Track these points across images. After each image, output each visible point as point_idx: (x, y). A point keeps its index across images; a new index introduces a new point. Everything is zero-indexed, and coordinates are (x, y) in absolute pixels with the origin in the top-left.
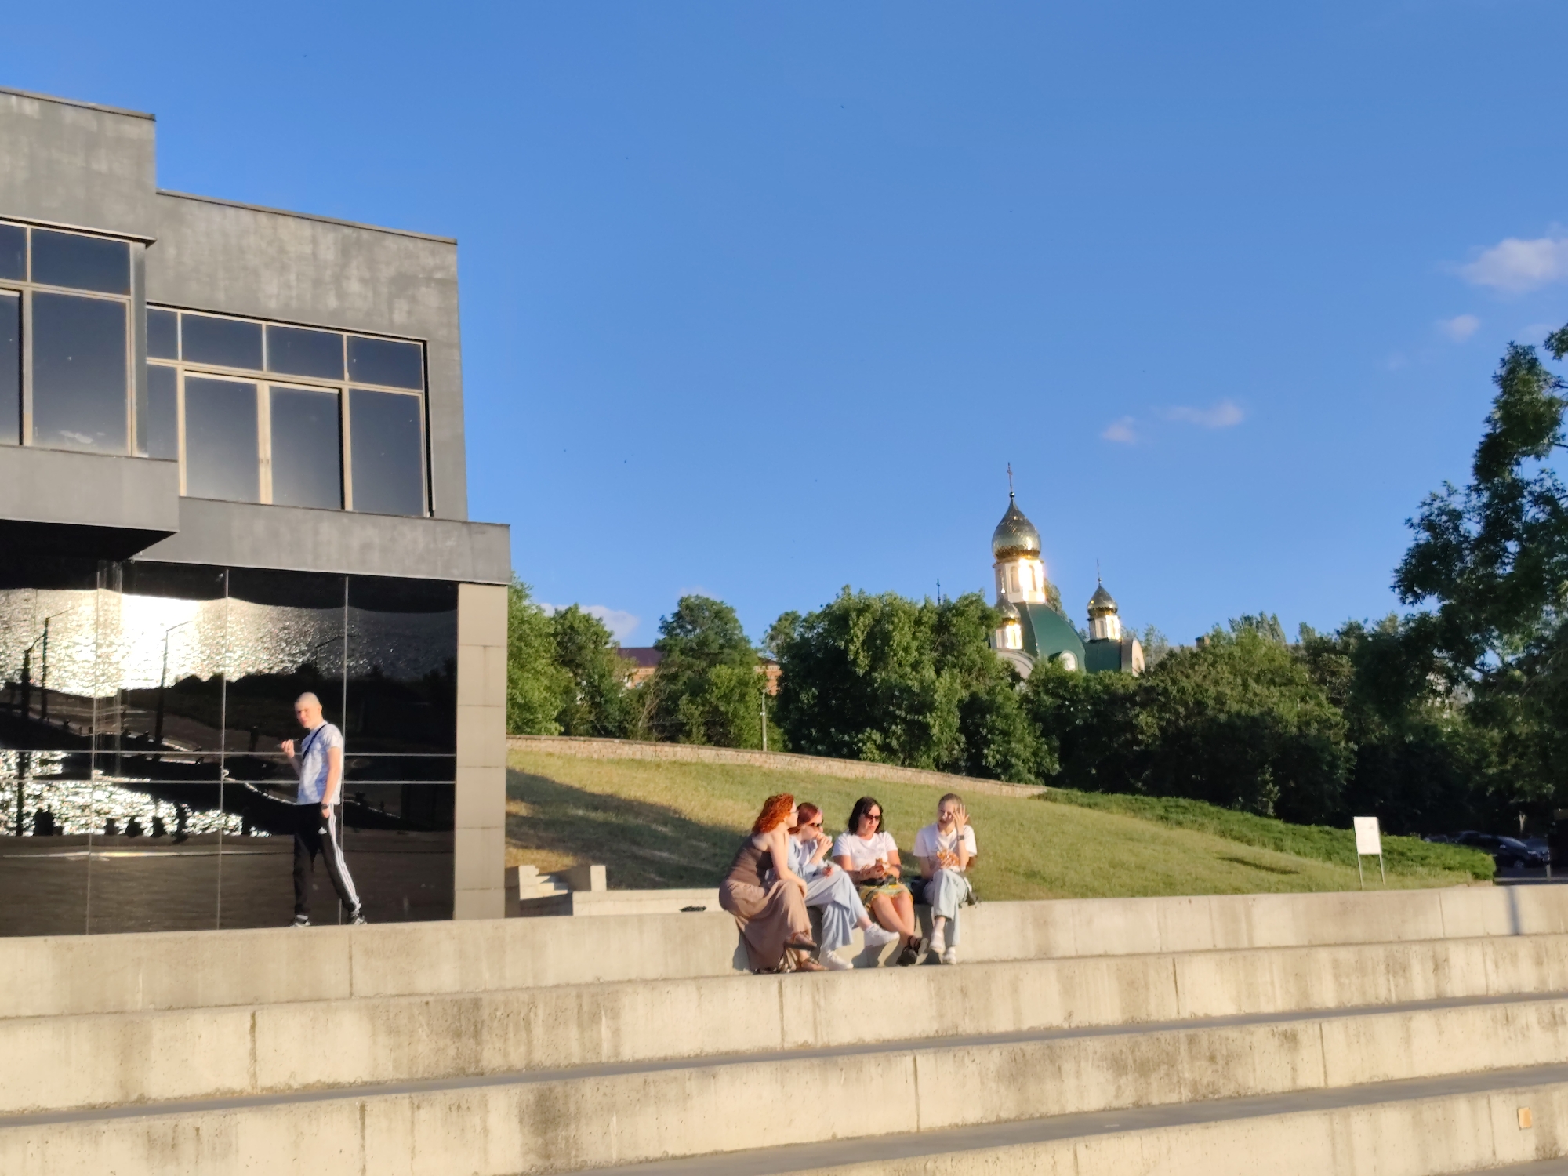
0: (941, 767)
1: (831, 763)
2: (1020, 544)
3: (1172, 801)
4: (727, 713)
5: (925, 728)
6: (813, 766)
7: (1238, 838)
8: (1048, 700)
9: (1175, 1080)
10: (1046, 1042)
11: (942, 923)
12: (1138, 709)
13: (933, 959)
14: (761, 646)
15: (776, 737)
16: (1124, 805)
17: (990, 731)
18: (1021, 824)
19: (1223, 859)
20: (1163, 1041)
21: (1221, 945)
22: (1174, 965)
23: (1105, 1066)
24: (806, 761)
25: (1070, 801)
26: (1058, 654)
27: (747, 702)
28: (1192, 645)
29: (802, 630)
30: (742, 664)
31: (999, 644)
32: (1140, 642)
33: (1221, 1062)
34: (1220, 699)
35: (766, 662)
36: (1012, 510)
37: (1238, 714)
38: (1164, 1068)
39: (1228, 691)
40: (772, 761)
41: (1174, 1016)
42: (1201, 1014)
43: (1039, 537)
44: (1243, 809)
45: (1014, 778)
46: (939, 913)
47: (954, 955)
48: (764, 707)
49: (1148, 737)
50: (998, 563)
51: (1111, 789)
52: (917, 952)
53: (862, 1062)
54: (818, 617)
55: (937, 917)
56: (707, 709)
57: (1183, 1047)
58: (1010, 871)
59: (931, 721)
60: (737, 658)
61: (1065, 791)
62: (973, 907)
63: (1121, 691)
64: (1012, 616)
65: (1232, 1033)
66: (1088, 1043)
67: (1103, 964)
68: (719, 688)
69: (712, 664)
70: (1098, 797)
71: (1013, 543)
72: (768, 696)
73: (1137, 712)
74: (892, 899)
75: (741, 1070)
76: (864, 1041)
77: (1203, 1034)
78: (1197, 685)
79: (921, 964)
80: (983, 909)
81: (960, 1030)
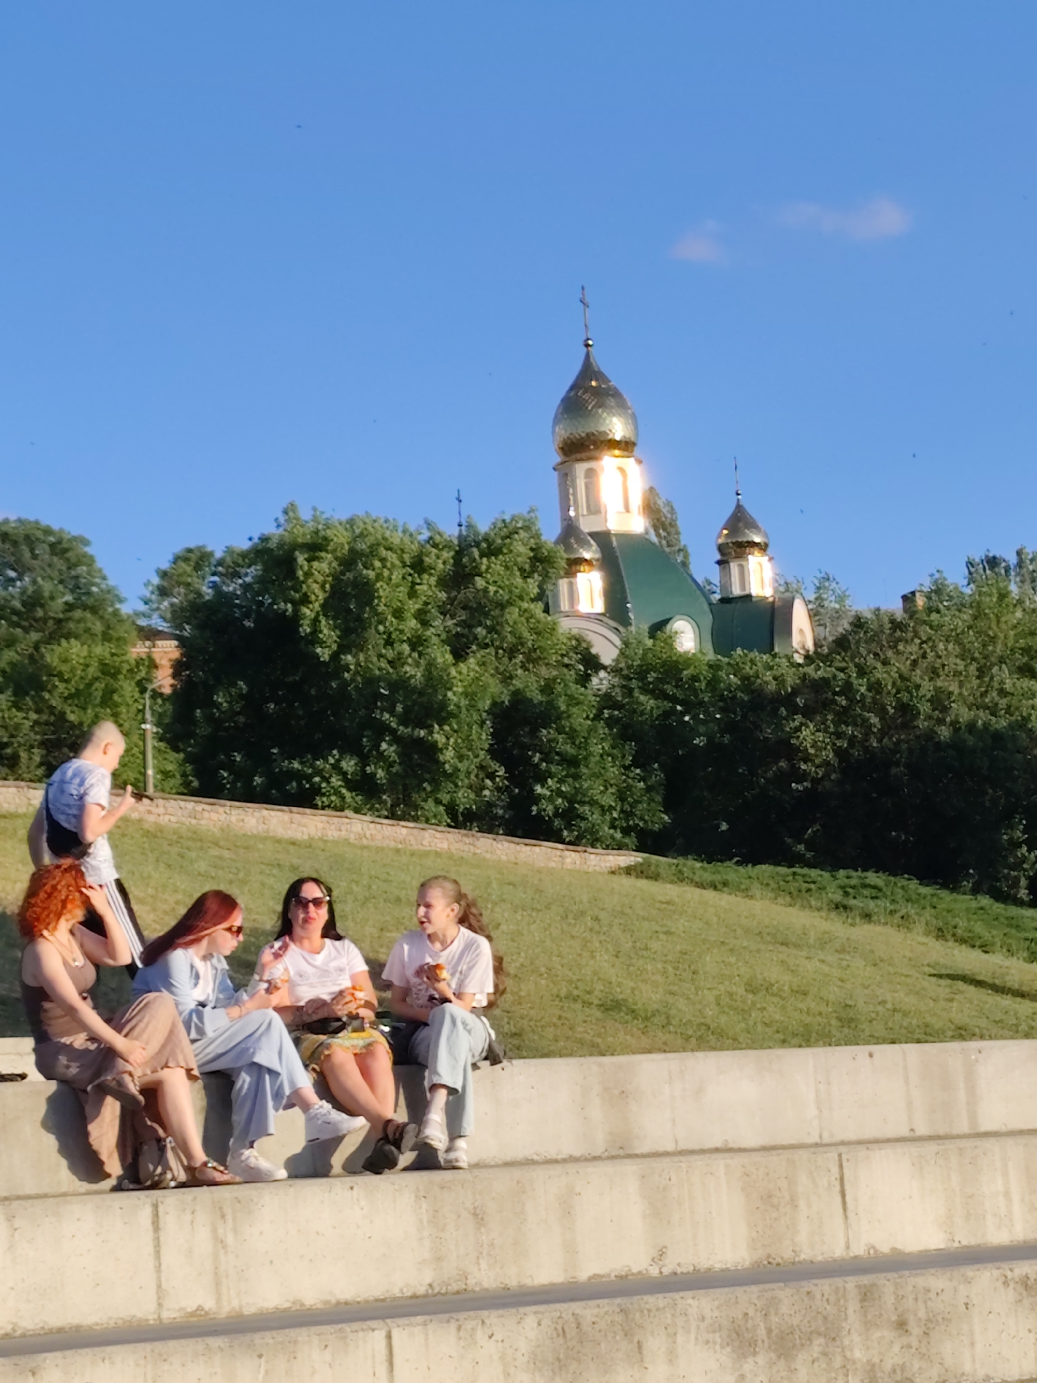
0: (460, 819)
1: (265, 812)
2: (602, 429)
3: (856, 876)
4: (81, 724)
5: (431, 750)
6: (233, 819)
7: (968, 941)
8: (648, 703)
9: (838, 1361)
10: (618, 1300)
11: (441, 1097)
12: (799, 718)
13: (427, 1161)
14: (142, 607)
15: (170, 767)
16: (773, 885)
17: (546, 758)
18: (597, 919)
19: (940, 976)
20: (818, 1296)
21: (922, 1130)
22: (841, 1166)
23: (719, 1340)
24: (221, 810)
25: (680, 878)
26: (666, 622)
27: (117, 705)
28: (895, 607)
29: (216, 579)
30: (106, 637)
31: (565, 605)
32: (807, 603)
33: (916, 1331)
34: (940, 702)
35: (151, 635)
36: (588, 371)
37: (971, 726)
38: (818, 1343)
39: (954, 688)
40: (161, 810)
41: (838, 1252)
42: (885, 1248)
43: (634, 417)
44: (975, 891)
45: (586, 839)
46: (436, 1080)
47: (464, 1152)
48: (148, 716)
49: (818, 767)
50: (563, 463)
51: (752, 858)
52: (399, 1148)
53: (296, 1342)
54: (244, 555)
55: (434, 1087)
56: (44, 717)
57: (853, 1307)
58: (575, 1000)
59: (439, 738)
60: (98, 627)
61: (675, 861)
62: (498, 1067)
63: (772, 686)
64: (587, 555)
65: (937, 1281)
66: (690, 1301)
67: (720, 1163)
68: (67, 681)
69: (52, 639)
70: (730, 871)
71: (590, 427)
72: (156, 695)
73: (797, 723)
74: (355, 1055)
75: (83, 1359)
76: (302, 1305)
77: (886, 1285)
78: (901, 677)
79: (406, 1169)
80: (518, 1072)
81: (471, 1282)
